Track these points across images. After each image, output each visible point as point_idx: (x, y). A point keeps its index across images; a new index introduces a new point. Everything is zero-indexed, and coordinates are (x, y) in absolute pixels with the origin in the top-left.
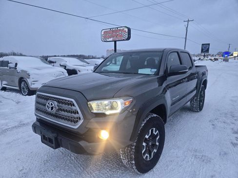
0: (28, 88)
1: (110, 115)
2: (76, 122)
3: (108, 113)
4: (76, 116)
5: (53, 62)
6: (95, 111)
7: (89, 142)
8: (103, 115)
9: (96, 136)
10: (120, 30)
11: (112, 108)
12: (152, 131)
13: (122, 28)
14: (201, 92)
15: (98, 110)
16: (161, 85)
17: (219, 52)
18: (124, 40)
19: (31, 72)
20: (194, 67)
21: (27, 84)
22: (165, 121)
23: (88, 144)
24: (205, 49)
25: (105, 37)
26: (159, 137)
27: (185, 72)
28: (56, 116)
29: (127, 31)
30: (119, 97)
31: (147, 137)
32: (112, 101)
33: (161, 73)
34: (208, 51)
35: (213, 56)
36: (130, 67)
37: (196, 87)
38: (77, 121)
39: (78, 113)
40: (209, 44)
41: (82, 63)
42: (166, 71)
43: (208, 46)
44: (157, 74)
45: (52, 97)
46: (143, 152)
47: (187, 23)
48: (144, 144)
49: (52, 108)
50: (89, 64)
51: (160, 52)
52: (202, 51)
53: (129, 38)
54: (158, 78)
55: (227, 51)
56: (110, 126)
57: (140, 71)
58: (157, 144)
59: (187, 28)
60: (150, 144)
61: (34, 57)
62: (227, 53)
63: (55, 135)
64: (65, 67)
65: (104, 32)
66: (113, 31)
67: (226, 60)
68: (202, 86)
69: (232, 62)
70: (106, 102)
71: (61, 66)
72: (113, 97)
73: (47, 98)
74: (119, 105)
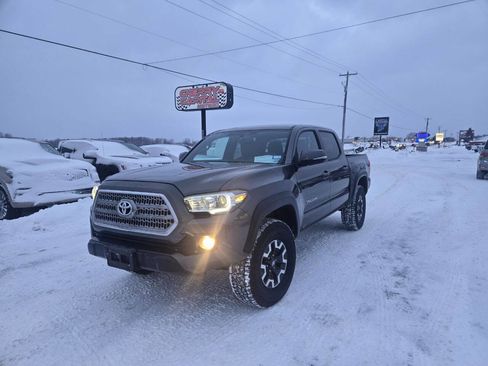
0: (8, 203)
1: (216, 215)
2: (166, 226)
3: (213, 212)
4: (168, 217)
5: (70, 151)
6: (193, 211)
7: (186, 255)
8: (206, 215)
9: (197, 245)
10: (212, 89)
11: (218, 205)
12: (273, 245)
13: (215, 86)
14: (358, 198)
15: (198, 209)
16: (288, 177)
17: (411, 134)
18: (220, 108)
19: (15, 169)
20: (343, 157)
21: (6, 196)
22: (296, 233)
23: (184, 257)
24: (381, 127)
25: (183, 102)
26: (285, 251)
27: (322, 161)
28: (134, 222)
29: (225, 91)
30: (228, 190)
31: (266, 255)
32: (218, 195)
33: (289, 161)
34: (386, 130)
35: (399, 140)
36: (240, 155)
37: (349, 188)
38: (169, 225)
39: (170, 213)
40: (388, 119)
41: (131, 153)
42: (295, 159)
43: (386, 121)
44: (282, 162)
45: (126, 195)
46: (263, 278)
47: (345, 78)
48: (263, 267)
49: (128, 210)
50: (146, 153)
51: (286, 130)
52: (376, 131)
53: (229, 105)
54: (284, 168)
55: (424, 131)
56: (216, 229)
57: (257, 159)
58: (285, 261)
59: (346, 88)
60: (273, 263)
61: (29, 140)
62: (423, 135)
63: (133, 249)
64: (95, 159)
65: (182, 92)
66: (198, 90)
67: (422, 149)
68: (358, 187)
69: (432, 153)
70: (208, 198)
71: (85, 157)
72: (219, 191)
73: (118, 197)
74: (230, 201)
